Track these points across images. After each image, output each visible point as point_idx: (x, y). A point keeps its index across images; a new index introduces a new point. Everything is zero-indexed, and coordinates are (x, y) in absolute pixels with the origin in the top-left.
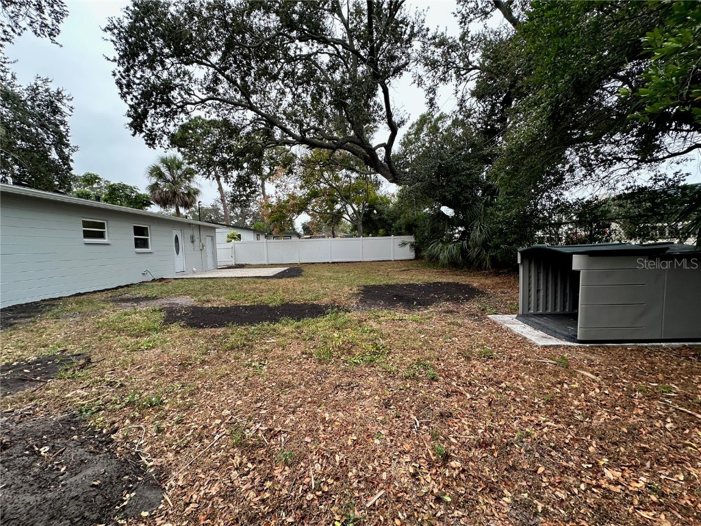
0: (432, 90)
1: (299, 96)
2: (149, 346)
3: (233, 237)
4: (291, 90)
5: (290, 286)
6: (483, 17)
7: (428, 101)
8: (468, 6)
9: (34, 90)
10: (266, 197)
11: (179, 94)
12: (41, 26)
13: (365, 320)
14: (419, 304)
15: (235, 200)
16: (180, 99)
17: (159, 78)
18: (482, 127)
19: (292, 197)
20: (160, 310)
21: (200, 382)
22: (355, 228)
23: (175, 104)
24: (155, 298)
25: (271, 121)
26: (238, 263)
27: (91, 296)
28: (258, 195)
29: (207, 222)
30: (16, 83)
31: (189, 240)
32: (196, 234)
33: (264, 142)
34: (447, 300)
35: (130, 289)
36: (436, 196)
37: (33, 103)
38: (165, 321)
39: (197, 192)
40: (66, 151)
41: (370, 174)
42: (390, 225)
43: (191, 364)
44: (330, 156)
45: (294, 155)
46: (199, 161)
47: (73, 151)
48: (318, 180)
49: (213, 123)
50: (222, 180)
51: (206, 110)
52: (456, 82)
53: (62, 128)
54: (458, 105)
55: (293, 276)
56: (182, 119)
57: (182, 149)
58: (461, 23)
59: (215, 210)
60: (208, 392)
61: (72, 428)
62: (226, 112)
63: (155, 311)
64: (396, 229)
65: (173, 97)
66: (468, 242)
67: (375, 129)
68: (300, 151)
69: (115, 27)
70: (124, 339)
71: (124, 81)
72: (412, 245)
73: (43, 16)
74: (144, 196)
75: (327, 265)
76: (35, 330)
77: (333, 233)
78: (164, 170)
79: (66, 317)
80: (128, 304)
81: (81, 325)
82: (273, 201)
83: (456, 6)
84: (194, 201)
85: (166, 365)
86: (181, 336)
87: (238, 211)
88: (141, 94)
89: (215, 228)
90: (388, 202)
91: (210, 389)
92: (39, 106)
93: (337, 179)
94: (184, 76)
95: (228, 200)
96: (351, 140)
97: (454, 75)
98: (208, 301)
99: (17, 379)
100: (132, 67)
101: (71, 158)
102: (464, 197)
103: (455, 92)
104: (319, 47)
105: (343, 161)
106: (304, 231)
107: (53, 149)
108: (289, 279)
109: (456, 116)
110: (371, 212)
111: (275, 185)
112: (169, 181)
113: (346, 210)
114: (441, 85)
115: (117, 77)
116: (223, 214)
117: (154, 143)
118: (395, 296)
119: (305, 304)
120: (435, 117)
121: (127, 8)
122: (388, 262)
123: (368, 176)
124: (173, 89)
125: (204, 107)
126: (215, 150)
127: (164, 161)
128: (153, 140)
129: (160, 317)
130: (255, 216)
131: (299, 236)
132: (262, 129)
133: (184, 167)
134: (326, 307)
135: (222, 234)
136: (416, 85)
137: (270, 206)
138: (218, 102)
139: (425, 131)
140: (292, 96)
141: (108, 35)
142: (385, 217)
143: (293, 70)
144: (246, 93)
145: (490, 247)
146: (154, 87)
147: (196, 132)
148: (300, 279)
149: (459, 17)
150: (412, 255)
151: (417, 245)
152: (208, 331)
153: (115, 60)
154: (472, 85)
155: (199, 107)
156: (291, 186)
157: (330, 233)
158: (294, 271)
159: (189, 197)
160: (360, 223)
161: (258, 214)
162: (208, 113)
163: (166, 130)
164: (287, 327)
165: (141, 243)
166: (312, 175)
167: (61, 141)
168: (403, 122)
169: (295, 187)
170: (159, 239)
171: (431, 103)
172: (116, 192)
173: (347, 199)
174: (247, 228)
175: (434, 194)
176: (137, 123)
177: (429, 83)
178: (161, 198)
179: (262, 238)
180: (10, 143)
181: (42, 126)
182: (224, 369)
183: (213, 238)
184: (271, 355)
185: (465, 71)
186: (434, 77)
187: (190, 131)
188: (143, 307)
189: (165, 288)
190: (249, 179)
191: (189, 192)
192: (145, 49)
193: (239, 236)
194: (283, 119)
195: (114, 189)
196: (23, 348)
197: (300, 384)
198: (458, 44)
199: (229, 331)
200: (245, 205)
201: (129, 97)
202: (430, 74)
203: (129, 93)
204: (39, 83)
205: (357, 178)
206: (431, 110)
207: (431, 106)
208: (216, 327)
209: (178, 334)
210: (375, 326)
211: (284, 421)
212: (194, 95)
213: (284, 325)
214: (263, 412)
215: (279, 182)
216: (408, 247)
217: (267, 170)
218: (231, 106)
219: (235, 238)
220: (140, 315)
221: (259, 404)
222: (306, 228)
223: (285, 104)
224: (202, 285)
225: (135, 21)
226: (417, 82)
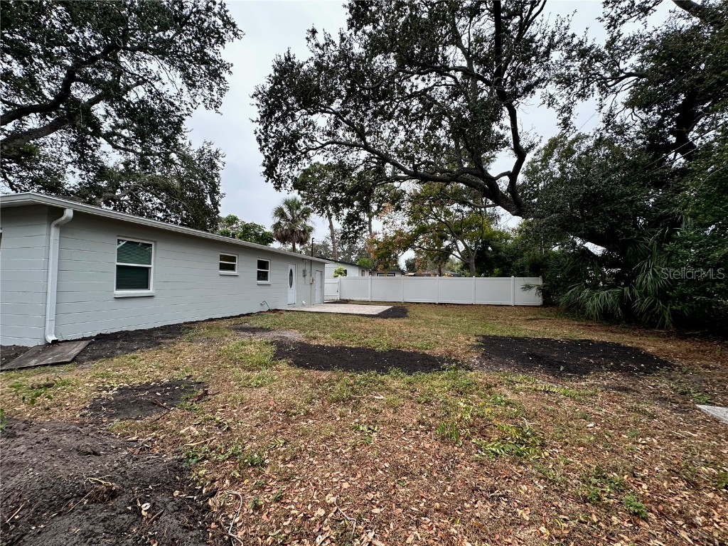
0: (567, 109)
1: (412, 132)
2: (258, 384)
3: (340, 273)
4: (405, 127)
5: (396, 328)
6: (641, 15)
7: (560, 121)
8: (620, 6)
9: (201, 152)
10: (373, 234)
11: (304, 142)
12: (210, 101)
13: (495, 385)
14: (568, 370)
15: (345, 236)
16: (304, 146)
17: (288, 130)
18: (644, 143)
19: (400, 233)
20: (272, 343)
21: (302, 441)
22: (466, 266)
23: (300, 151)
24: (268, 330)
25: (384, 159)
26: (342, 298)
27: (219, 322)
28: (365, 232)
29: (318, 257)
30: (191, 148)
31: (302, 274)
32: (308, 268)
33: (375, 180)
34: (612, 369)
35: (249, 317)
36: (580, 230)
37: (200, 162)
38: (275, 356)
39: (311, 229)
40: (217, 197)
41: (485, 208)
42: (510, 265)
43: (295, 414)
44: (442, 189)
45: (403, 191)
46: (315, 200)
47: (222, 197)
48: (427, 216)
49: (329, 167)
50: (334, 217)
51: (325, 154)
52: (600, 96)
53: (216, 180)
54: (604, 122)
55: (399, 317)
56: (305, 164)
57: (302, 192)
58: (609, 27)
59: (325, 246)
60: (311, 459)
61: (177, 477)
62: (342, 155)
63: (267, 343)
64: (517, 269)
65: (299, 146)
66: (631, 290)
67: (492, 159)
68: (410, 187)
69: (260, 93)
70: (238, 372)
71: (263, 137)
72: (539, 288)
73: (212, 93)
74: (269, 233)
75: (433, 306)
76: (173, 351)
77: (440, 271)
78: (286, 210)
79: (197, 341)
80: (247, 334)
81: (207, 351)
82: (380, 237)
83: (603, 10)
84: (308, 237)
85: (271, 411)
86: (288, 375)
87: (346, 247)
88: (273, 146)
89: (324, 263)
90: (508, 238)
91: (313, 454)
92: (203, 163)
93: (448, 213)
94: (309, 126)
95: (338, 237)
96: (468, 170)
97: (597, 89)
98: (315, 338)
99: (149, 402)
100: (270, 124)
101: (220, 203)
102: (624, 230)
103: (598, 107)
104: (437, 79)
105: (454, 194)
106: (407, 267)
107: (209, 196)
108: (394, 320)
109: (601, 134)
110: (484, 249)
111: (382, 221)
112: (289, 220)
113: (457, 247)
114: (579, 101)
115: (257, 135)
116: (332, 250)
117: (280, 187)
118: (531, 356)
119: (415, 352)
120: (569, 139)
121: (270, 76)
122: (508, 308)
123: (483, 209)
124: (299, 138)
125: (323, 152)
126: (330, 188)
127: (287, 203)
128: (280, 184)
129: (270, 350)
130: (361, 252)
131: (403, 273)
132: (374, 167)
133: (302, 208)
134: (442, 360)
135: (330, 268)
136: (546, 105)
137: (377, 242)
138: (335, 146)
139: (556, 156)
140: (404, 133)
141: (255, 101)
142: (502, 254)
143: (408, 107)
144: (361, 135)
145: (669, 297)
146: (285, 138)
147: (314, 176)
148: (407, 320)
149: (607, 21)
150: (538, 300)
151: (547, 288)
152: (314, 373)
153: (258, 121)
154: (624, 95)
155: (319, 151)
156: (399, 222)
157: (436, 272)
158: (398, 311)
159: (304, 234)
160: (473, 261)
161: (363, 250)
162: (326, 156)
163: (291, 175)
164: (396, 381)
165: (262, 276)
166: (421, 211)
167: (214, 190)
168: (532, 146)
169: (403, 224)
170: (277, 272)
171: (566, 124)
172: (248, 230)
173: (458, 235)
174: (352, 264)
175: (577, 227)
176: (270, 171)
177: (562, 102)
178: (282, 235)
179: (367, 274)
180: (182, 193)
181: (203, 179)
182: (329, 428)
183: (322, 273)
184: (381, 418)
185: (614, 81)
186: (570, 94)
187: (310, 176)
188: (258, 338)
189: (277, 320)
190: (358, 216)
191: (305, 230)
192: (280, 108)
193: (346, 271)
194: (394, 156)
195: (247, 228)
196: (162, 369)
197: (421, 473)
198: (604, 53)
199: (334, 377)
200: (353, 241)
201: (266, 149)
202: (564, 92)
203: (265, 146)
204: (205, 146)
205: (470, 212)
206: (564, 131)
207: (565, 127)
208: (321, 370)
209: (284, 372)
210: (511, 397)
211: (406, 538)
212: (316, 141)
213: (394, 378)
214: (376, 511)
215: (386, 218)
216: (534, 290)
217: (375, 207)
218: (346, 148)
219: (341, 274)
220: (255, 347)
221: (371, 496)
222: (411, 265)
223: (397, 141)
224: (310, 319)
225: (275, 84)
226: (547, 102)
